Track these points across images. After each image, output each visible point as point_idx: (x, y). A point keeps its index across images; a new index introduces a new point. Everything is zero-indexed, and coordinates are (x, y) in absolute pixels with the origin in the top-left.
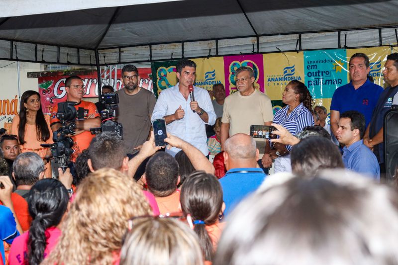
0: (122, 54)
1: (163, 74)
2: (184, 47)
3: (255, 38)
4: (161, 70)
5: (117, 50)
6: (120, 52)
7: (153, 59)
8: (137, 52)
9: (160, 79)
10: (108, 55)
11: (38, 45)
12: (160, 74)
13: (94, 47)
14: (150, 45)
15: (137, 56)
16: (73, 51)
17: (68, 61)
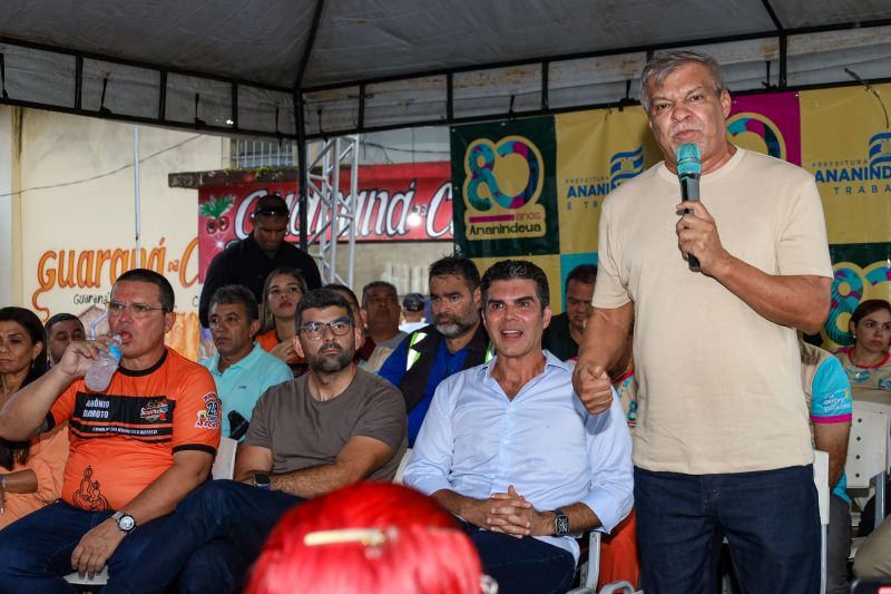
0: (369, 103)
1: (481, 161)
2: (550, 75)
3: (775, 41)
4: (479, 149)
5: (355, 90)
6: (363, 97)
7: (456, 115)
8: (411, 95)
9: (475, 176)
10: (330, 107)
11: (87, 62)
12: (474, 162)
13: (289, 83)
14: (449, 72)
15: (412, 109)
16: (217, 91)
17: (196, 119)
